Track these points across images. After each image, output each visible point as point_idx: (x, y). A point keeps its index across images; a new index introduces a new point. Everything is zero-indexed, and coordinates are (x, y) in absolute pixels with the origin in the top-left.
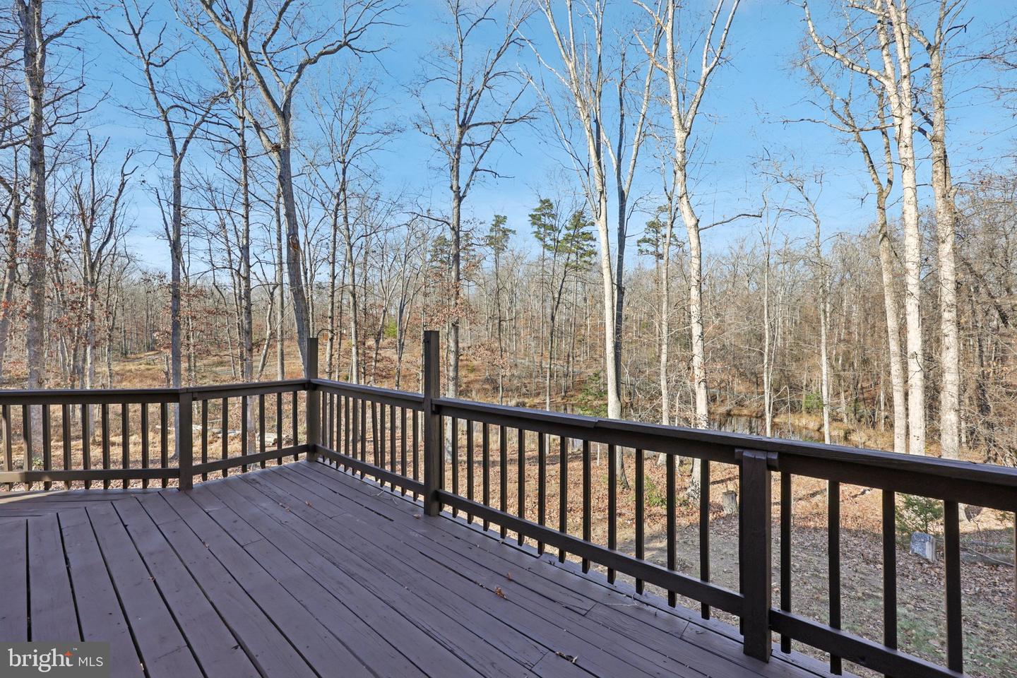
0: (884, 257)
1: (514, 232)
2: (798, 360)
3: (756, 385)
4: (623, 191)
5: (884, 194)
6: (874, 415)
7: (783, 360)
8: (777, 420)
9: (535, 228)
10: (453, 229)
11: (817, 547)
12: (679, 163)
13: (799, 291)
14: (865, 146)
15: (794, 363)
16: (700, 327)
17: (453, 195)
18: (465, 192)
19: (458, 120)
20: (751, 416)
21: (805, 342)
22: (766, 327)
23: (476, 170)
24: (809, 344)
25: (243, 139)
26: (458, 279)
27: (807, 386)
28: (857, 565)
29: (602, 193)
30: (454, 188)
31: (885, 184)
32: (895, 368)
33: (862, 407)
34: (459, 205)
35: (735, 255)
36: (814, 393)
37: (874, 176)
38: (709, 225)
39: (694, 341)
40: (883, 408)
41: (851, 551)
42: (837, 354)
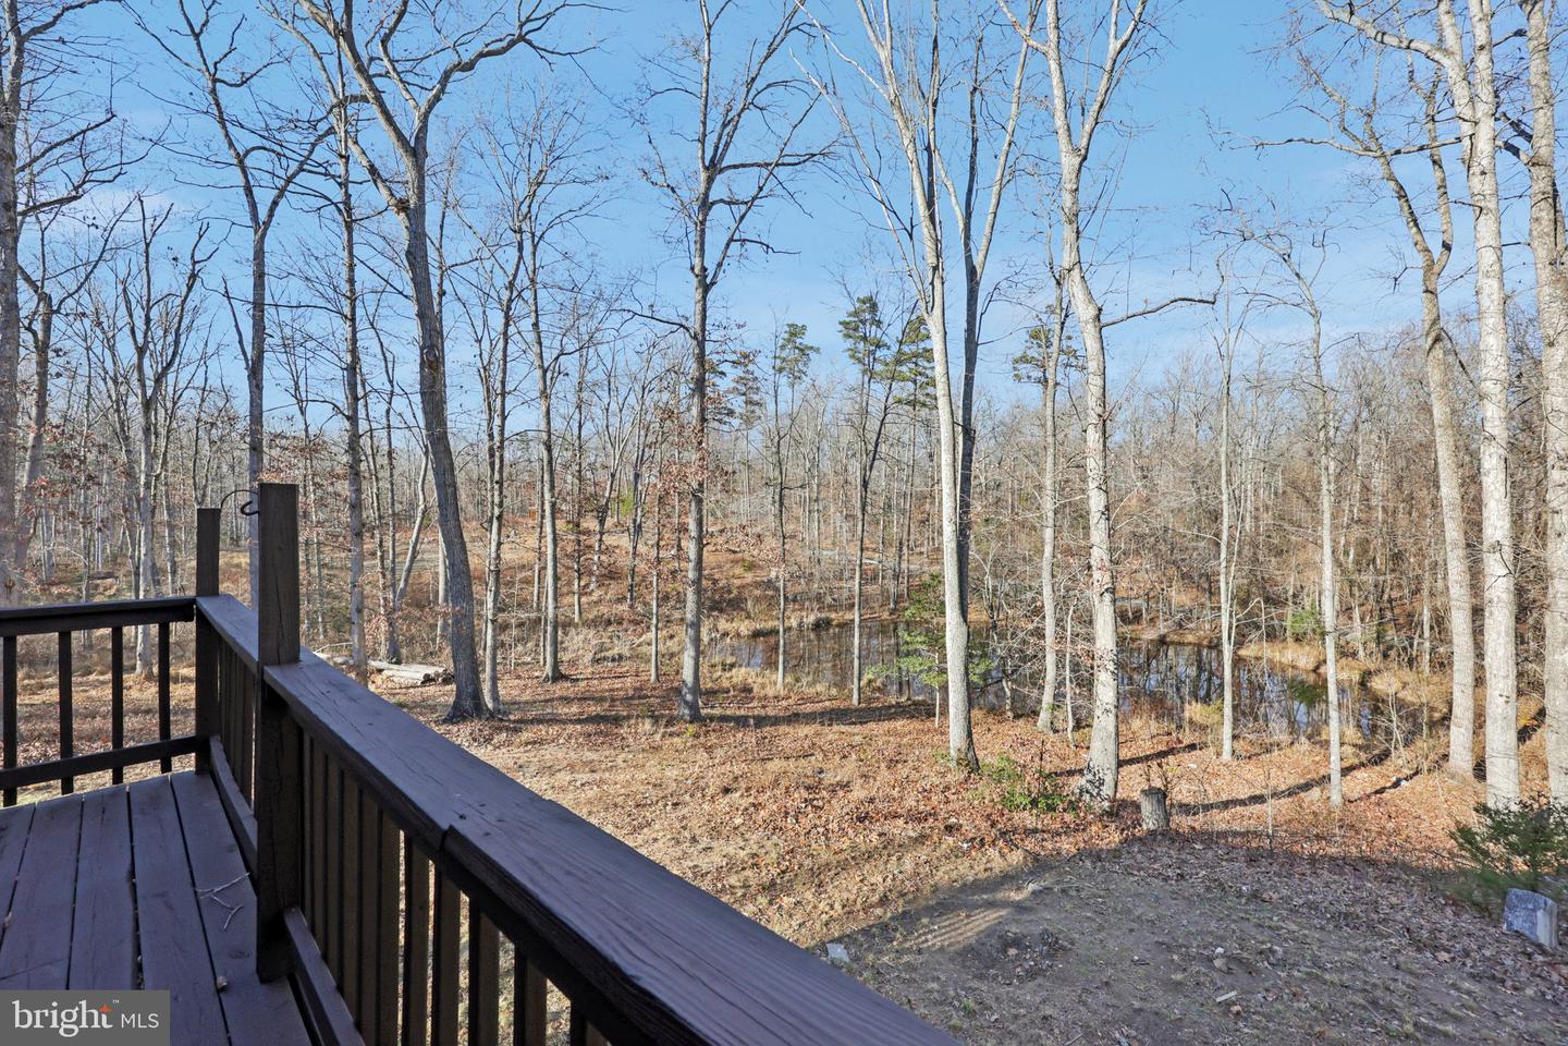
0: (1435, 376)
1: (817, 350)
2: (1280, 553)
3: (1207, 595)
4: (974, 267)
5: (1436, 269)
6: (1411, 646)
7: (1255, 553)
8: (1242, 652)
9: (849, 343)
10: (695, 337)
11: (1316, 909)
12: (1066, 210)
13: (1281, 443)
14: (1402, 187)
15: (1273, 559)
16: (1103, 496)
17: (695, 281)
18: (715, 276)
19: (703, 158)
20: (1199, 646)
21: (1291, 522)
22: (1225, 497)
23: (732, 240)
24: (1300, 526)
25: (346, 192)
26: (703, 420)
27: (1294, 596)
28: (1399, 951)
29: (935, 269)
30: (697, 271)
31: (1437, 250)
32: (1456, 568)
33: (1390, 633)
34: (704, 298)
35: (1174, 383)
36: (1308, 608)
37: (1418, 238)
38: (1120, 317)
39: (1093, 521)
40: (1427, 634)
41: (1384, 921)
42: (1347, 544)
